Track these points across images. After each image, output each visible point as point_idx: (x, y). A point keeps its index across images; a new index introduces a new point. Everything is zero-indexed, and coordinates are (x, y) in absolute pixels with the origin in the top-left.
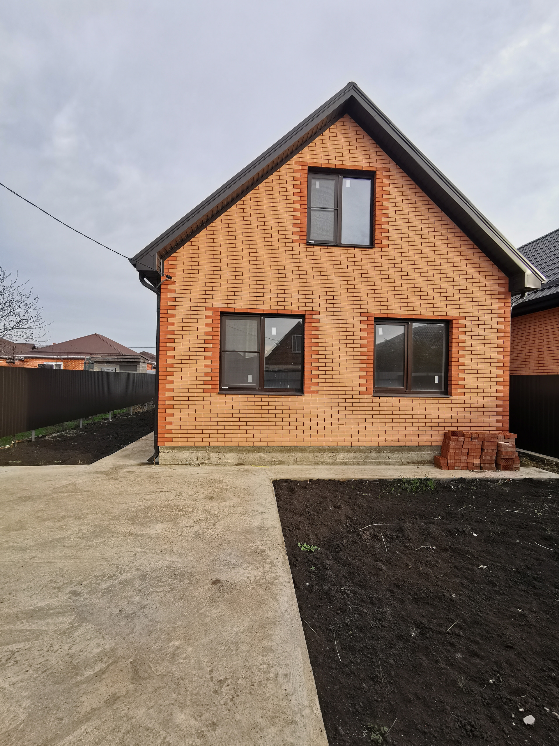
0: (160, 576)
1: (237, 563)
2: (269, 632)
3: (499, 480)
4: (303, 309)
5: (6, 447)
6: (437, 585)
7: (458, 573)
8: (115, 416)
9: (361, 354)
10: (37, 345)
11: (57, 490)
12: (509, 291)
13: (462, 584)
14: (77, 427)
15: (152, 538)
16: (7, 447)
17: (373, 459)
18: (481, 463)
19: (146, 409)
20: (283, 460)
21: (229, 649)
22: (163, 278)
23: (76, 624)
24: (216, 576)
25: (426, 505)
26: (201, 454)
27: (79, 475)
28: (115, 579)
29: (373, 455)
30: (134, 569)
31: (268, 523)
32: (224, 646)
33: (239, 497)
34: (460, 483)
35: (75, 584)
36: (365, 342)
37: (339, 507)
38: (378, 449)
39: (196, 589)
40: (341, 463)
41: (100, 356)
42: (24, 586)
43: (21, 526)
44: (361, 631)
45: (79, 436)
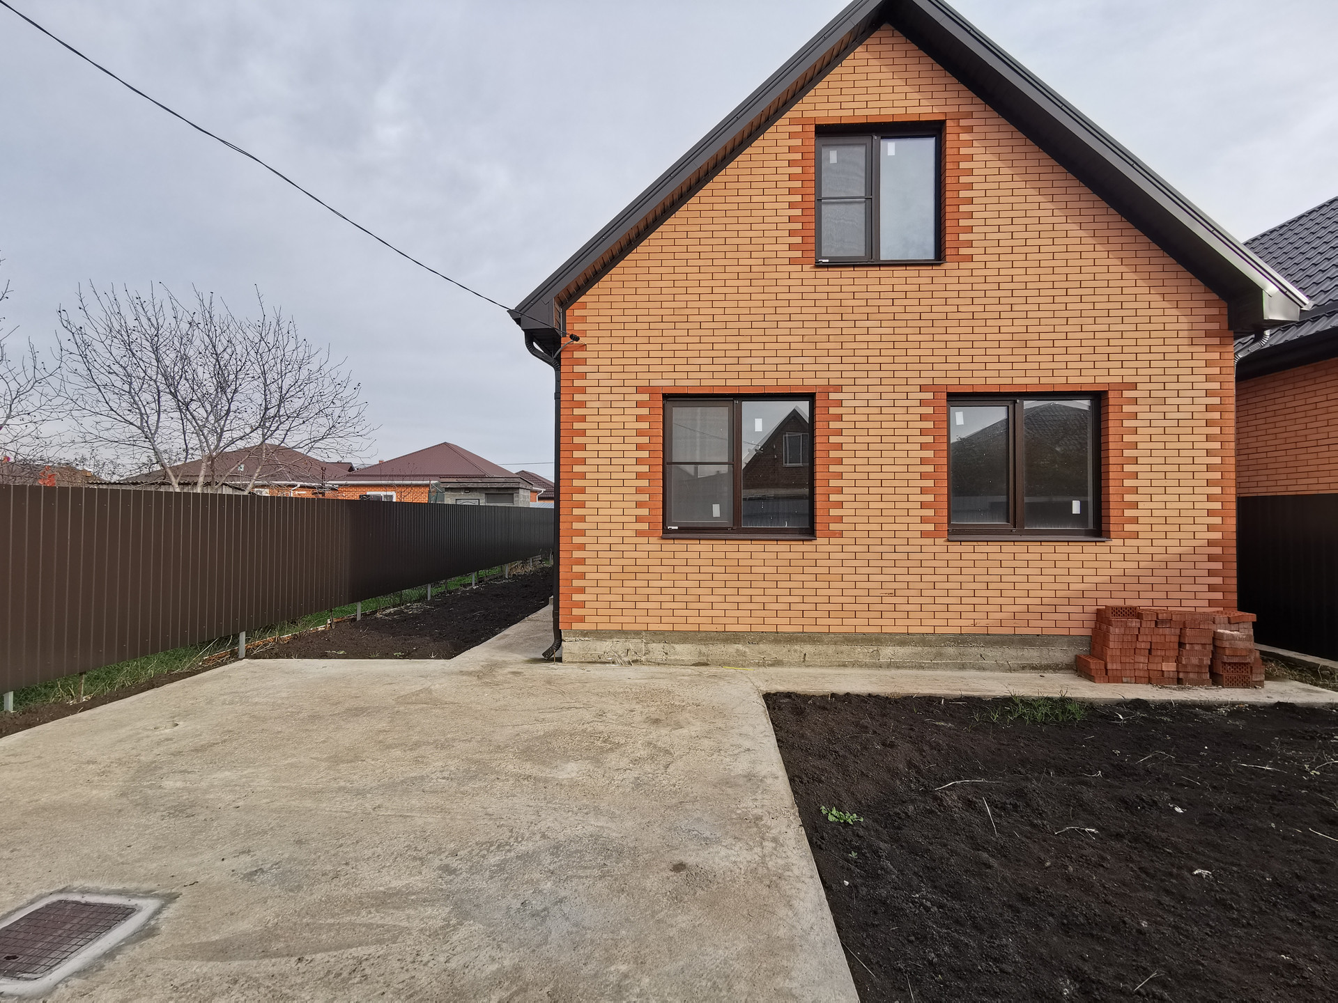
0: (582, 851)
1: (713, 836)
2: (785, 963)
3: (1220, 705)
4: (810, 382)
5: (319, 629)
6: (1106, 902)
7: (1149, 882)
8: (480, 581)
9: (923, 461)
10: (356, 463)
11: (404, 700)
12: (1229, 329)
13: (1160, 903)
14: (422, 598)
15: (561, 785)
16: (321, 628)
17: (950, 657)
18: (1178, 672)
19: (530, 568)
20: (780, 658)
21: (715, 987)
22: (565, 341)
23: (453, 922)
24: (678, 857)
25: (1067, 749)
26: (632, 644)
27: (434, 676)
28: (509, 851)
29: (951, 650)
30: (538, 837)
31: (763, 770)
32: (706, 981)
33: (704, 720)
34: (1136, 709)
35: (447, 853)
36: (930, 439)
37: (892, 745)
38: (960, 640)
39: (646, 877)
40: (889, 666)
41: (455, 480)
42: (368, 853)
43: (354, 756)
44: (960, 978)
45: (426, 612)
